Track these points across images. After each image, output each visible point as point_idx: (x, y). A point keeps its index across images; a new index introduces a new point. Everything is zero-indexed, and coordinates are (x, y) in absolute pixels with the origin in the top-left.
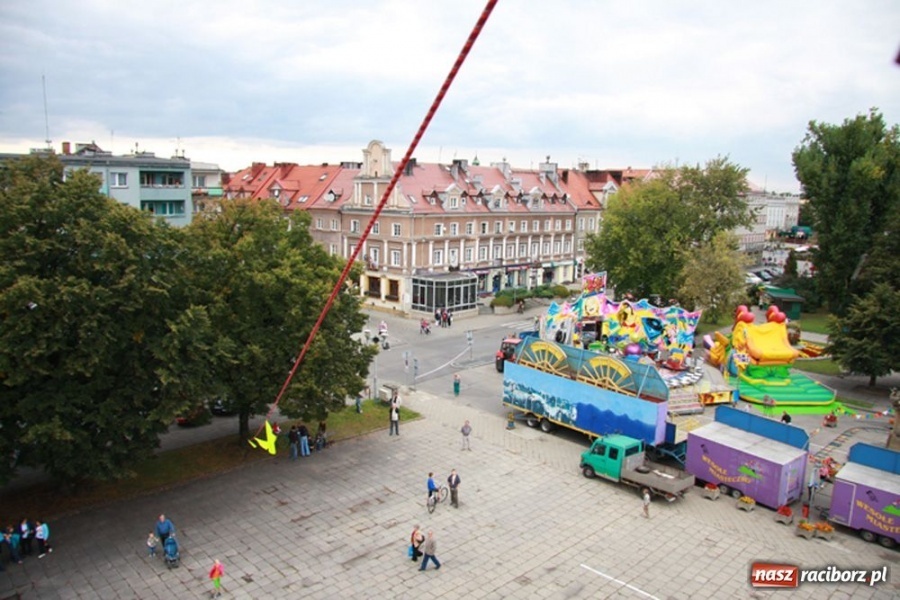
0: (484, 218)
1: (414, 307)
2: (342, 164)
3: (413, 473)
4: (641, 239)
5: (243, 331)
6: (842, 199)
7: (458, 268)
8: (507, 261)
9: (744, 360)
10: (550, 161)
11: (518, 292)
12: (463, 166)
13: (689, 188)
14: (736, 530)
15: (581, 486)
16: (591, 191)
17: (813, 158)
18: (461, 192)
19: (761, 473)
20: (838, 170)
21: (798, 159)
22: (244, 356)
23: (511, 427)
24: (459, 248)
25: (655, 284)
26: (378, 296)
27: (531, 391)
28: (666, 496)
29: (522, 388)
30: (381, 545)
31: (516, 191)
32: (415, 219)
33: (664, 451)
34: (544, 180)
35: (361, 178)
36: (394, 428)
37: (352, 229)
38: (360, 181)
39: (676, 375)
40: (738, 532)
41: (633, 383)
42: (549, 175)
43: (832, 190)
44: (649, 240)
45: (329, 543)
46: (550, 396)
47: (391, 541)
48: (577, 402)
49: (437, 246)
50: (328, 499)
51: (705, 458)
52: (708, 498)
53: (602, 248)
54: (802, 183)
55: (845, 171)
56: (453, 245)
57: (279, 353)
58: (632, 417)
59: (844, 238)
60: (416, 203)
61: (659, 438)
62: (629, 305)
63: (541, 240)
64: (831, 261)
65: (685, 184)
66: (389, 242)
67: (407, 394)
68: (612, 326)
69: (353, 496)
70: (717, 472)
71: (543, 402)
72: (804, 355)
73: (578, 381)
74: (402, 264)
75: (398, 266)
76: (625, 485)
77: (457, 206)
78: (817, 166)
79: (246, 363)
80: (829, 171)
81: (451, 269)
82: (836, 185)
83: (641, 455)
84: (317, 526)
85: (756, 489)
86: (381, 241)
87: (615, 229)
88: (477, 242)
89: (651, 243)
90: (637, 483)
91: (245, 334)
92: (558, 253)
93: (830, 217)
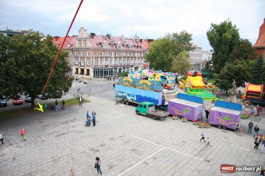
0: (116, 51)
1: (94, 77)
2: (73, 36)
3: (84, 114)
4: (160, 54)
5: (29, 70)
6: (221, 45)
7: (108, 66)
8: (123, 64)
9: (188, 85)
10: (137, 36)
11: (126, 73)
12: (109, 36)
13: (175, 40)
14: (181, 126)
15: (135, 117)
16: (149, 45)
17: (212, 33)
18: (109, 43)
19: (189, 111)
20: (219, 37)
21: (208, 34)
22: (29, 76)
23: (117, 104)
24: (108, 60)
25: (165, 68)
26: (84, 74)
27: (123, 93)
28: (160, 118)
29: (120, 92)
30: (69, 131)
31: (126, 44)
32: (94, 50)
33: (162, 107)
34: (135, 41)
35: (78, 39)
36: (81, 105)
37: (76, 55)
38: (78, 40)
39: (169, 90)
40: (181, 127)
41: (152, 87)
42: (136, 40)
43: (217, 42)
44: (163, 54)
45: (53, 131)
46: (128, 94)
47: (73, 130)
48: (136, 94)
49: (101, 59)
50: (56, 121)
51: (173, 108)
52: (174, 119)
53: (149, 57)
54: (209, 41)
55: (221, 37)
56: (106, 59)
57: (41, 77)
58: (152, 97)
59: (221, 56)
60: (95, 46)
61: (160, 103)
62: (156, 72)
63: (134, 59)
64: (218, 63)
65: (174, 39)
66: (87, 58)
67: (87, 97)
68: (151, 78)
69: (63, 120)
70: (177, 112)
71: (127, 95)
72: (209, 87)
73: (136, 88)
74: (90, 64)
75: (89, 65)
76: (148, 116)
77: (107, 47)
78: (213, 36)
79: (30, 79)
80: (217, 37)
81: (106, 66)
82: (219, 41)
83: (154, 107)
84: (50, 127)
85: (188, 116)
86: (84, 58)
87: (152, 51)
88: (114, 58)
89: (163, 55)
90: (152, 115)
91: (30, 71)
92: (139, 63)
93: (217, 50)
